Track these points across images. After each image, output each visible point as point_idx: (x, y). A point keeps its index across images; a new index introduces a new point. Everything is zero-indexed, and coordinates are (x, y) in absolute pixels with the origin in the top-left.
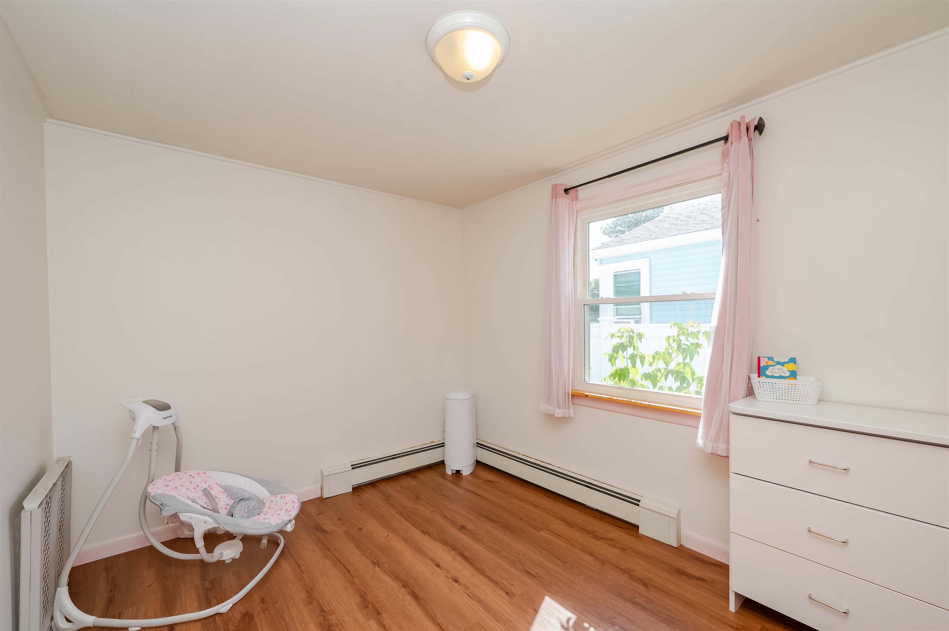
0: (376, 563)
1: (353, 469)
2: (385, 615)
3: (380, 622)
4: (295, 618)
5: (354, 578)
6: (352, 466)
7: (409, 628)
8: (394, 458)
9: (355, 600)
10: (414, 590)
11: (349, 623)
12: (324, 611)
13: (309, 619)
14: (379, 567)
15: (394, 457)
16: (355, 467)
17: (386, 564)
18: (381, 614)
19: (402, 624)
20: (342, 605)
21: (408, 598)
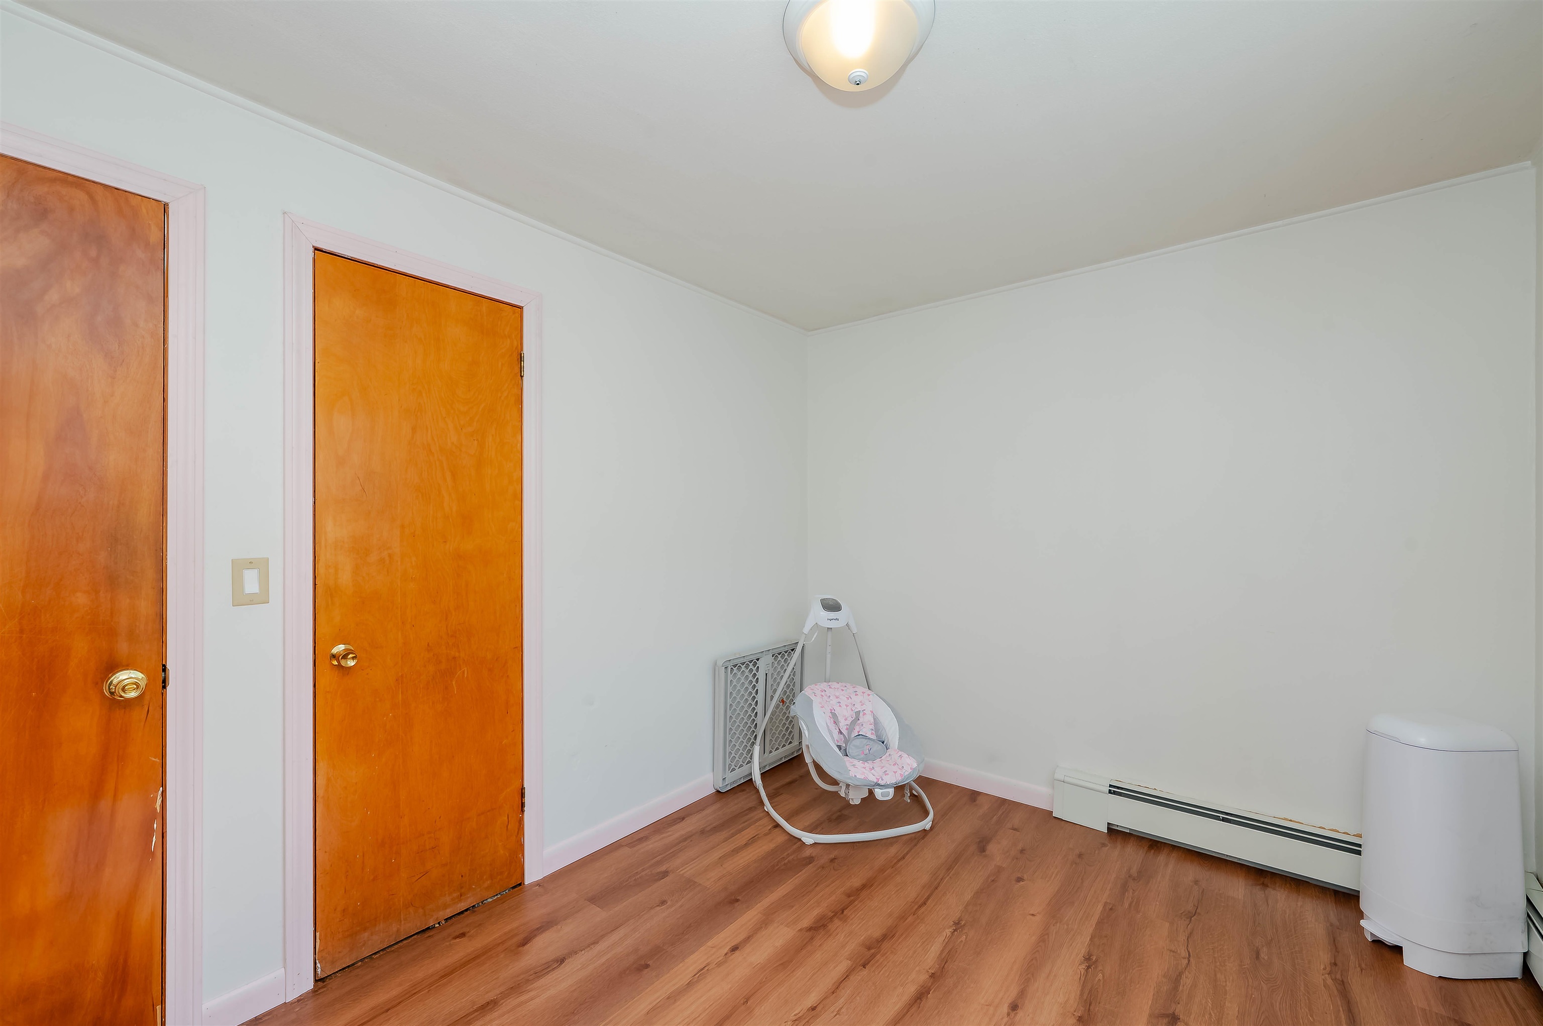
0: (958, 926)
1: (1110, 792)
2: (865, 972)
3: (851, 972)
4: (821, 894)
5: (914, 915)
6: (1110, 786)
7: (854, 1009)
8: (1224, 820)
9: (876, 932)
10: (932, 991)
11: (835, 942)
12: (843, 912)
13: (826, 905)
14: (954, 932)
15: (1227, 818)
16: (1115, 791)
17: (966, 938)
18: (865, 968)
19: (858, 998)
20: (860, 923)
21: (911, 989)
